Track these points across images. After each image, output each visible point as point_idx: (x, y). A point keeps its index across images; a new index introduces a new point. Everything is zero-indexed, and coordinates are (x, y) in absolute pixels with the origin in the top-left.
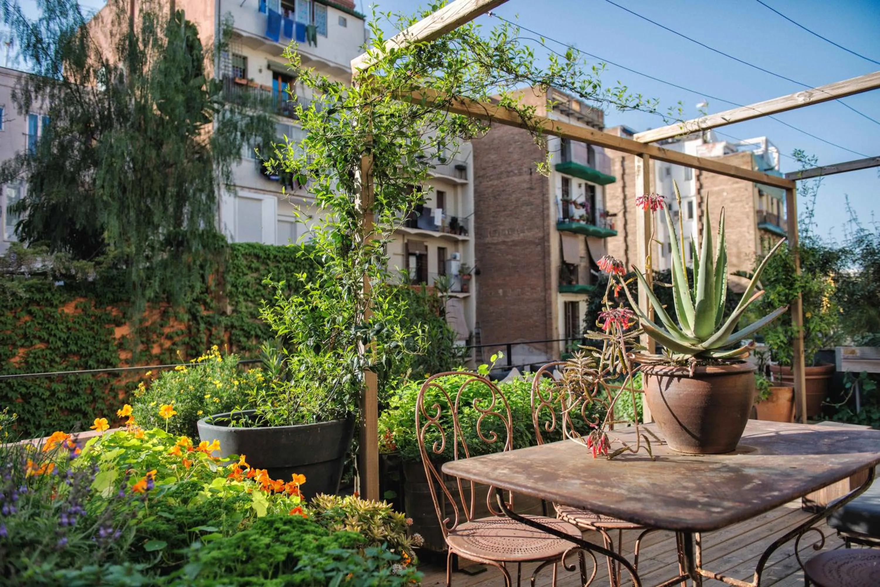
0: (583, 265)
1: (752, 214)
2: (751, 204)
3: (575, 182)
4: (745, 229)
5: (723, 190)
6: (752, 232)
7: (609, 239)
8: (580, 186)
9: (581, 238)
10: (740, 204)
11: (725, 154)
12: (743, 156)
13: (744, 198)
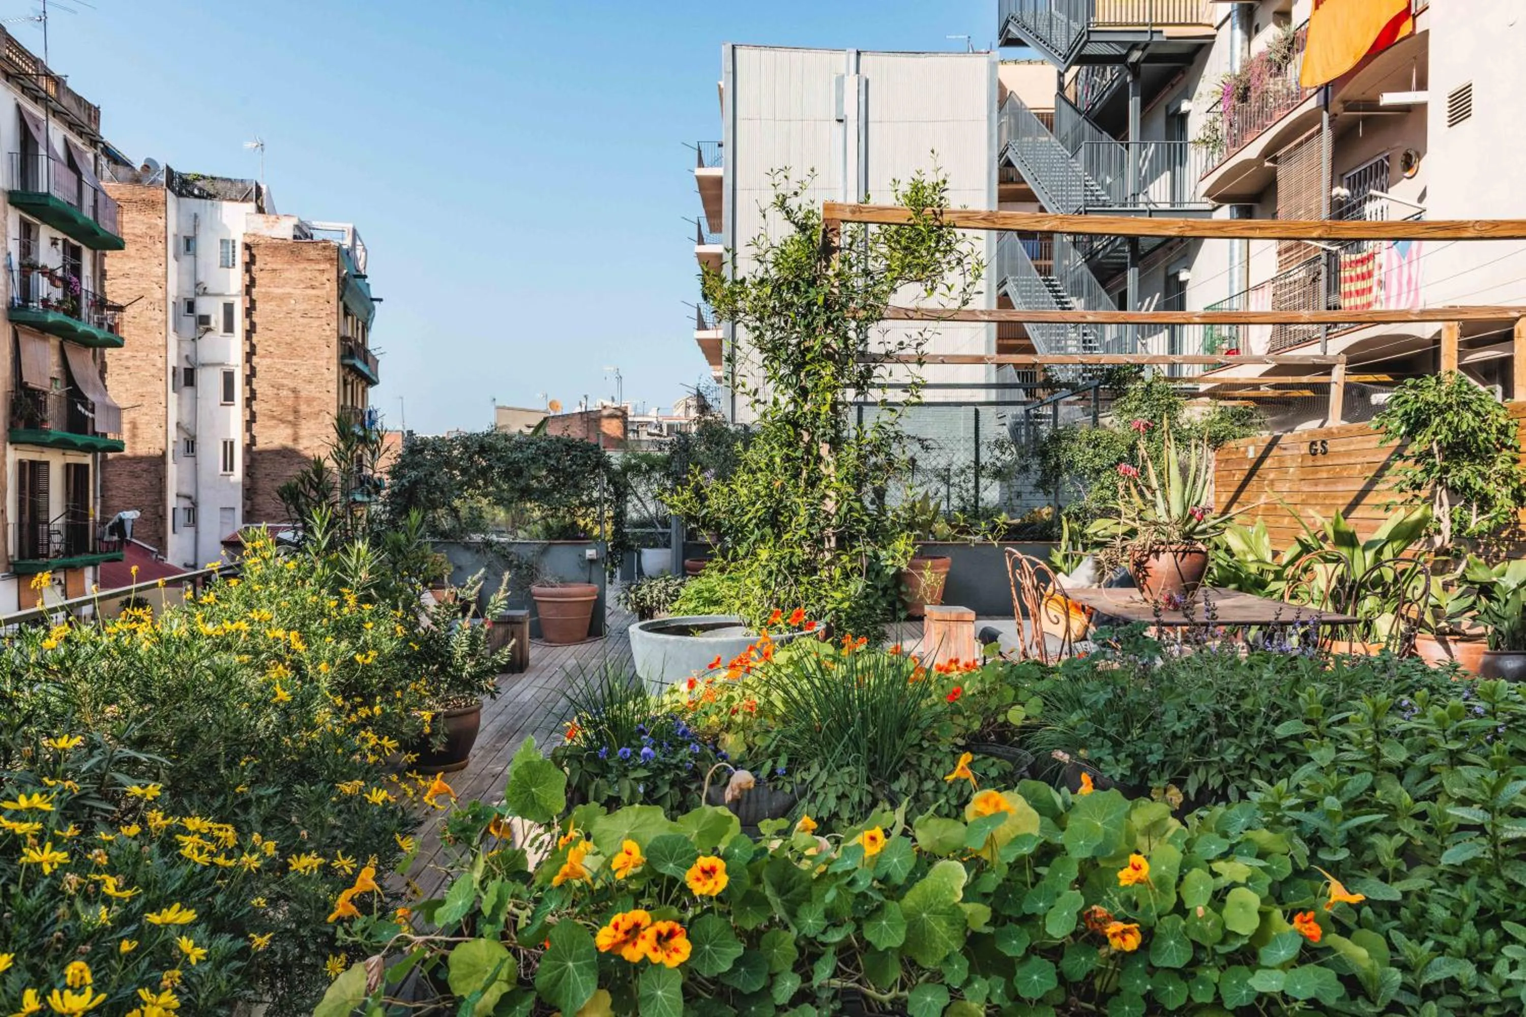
0: (56, 391)
1: (334, 342)
2: (334, 325)
3: (45, 233)
4: (323, 363)
5: (290, 295)
6: (334, 368)
7: (108, 351)
8: (54, 242)
9: (54, 341)
10: (316, 323)
11: (295, 237)
12: (325, 248)
13: (323, 314)
